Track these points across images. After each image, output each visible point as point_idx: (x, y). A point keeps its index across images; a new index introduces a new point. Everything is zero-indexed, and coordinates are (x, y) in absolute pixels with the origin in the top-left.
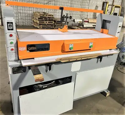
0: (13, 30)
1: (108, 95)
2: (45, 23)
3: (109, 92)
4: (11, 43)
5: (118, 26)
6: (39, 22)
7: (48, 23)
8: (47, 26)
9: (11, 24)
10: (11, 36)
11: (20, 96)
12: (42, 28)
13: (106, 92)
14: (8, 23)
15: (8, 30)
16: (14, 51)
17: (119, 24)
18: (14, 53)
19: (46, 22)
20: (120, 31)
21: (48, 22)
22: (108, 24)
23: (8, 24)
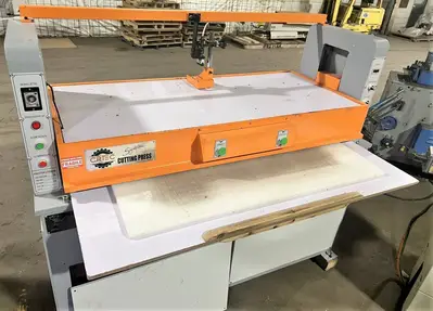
0: (40, 108)
1: (331, 265)
2: (156, 29)
3: (334, 256)
4: (39, 146)
5: (372, 70)
6: (139, 27)
7: (163, 29)
8: (161, 37)
9: (32, 94)
10: (36, 126)
11: (73, 290)
12: (146, 44)
13: (326, 257)
14: (24, 90)
15: (27, 109)
16: (48, 168)
17: (375, 62)
18: (51, 174)
19: (159, 27)
20: (375, 84)
21: (166, 26)
22: (338, 58)
23: (26, 95)
